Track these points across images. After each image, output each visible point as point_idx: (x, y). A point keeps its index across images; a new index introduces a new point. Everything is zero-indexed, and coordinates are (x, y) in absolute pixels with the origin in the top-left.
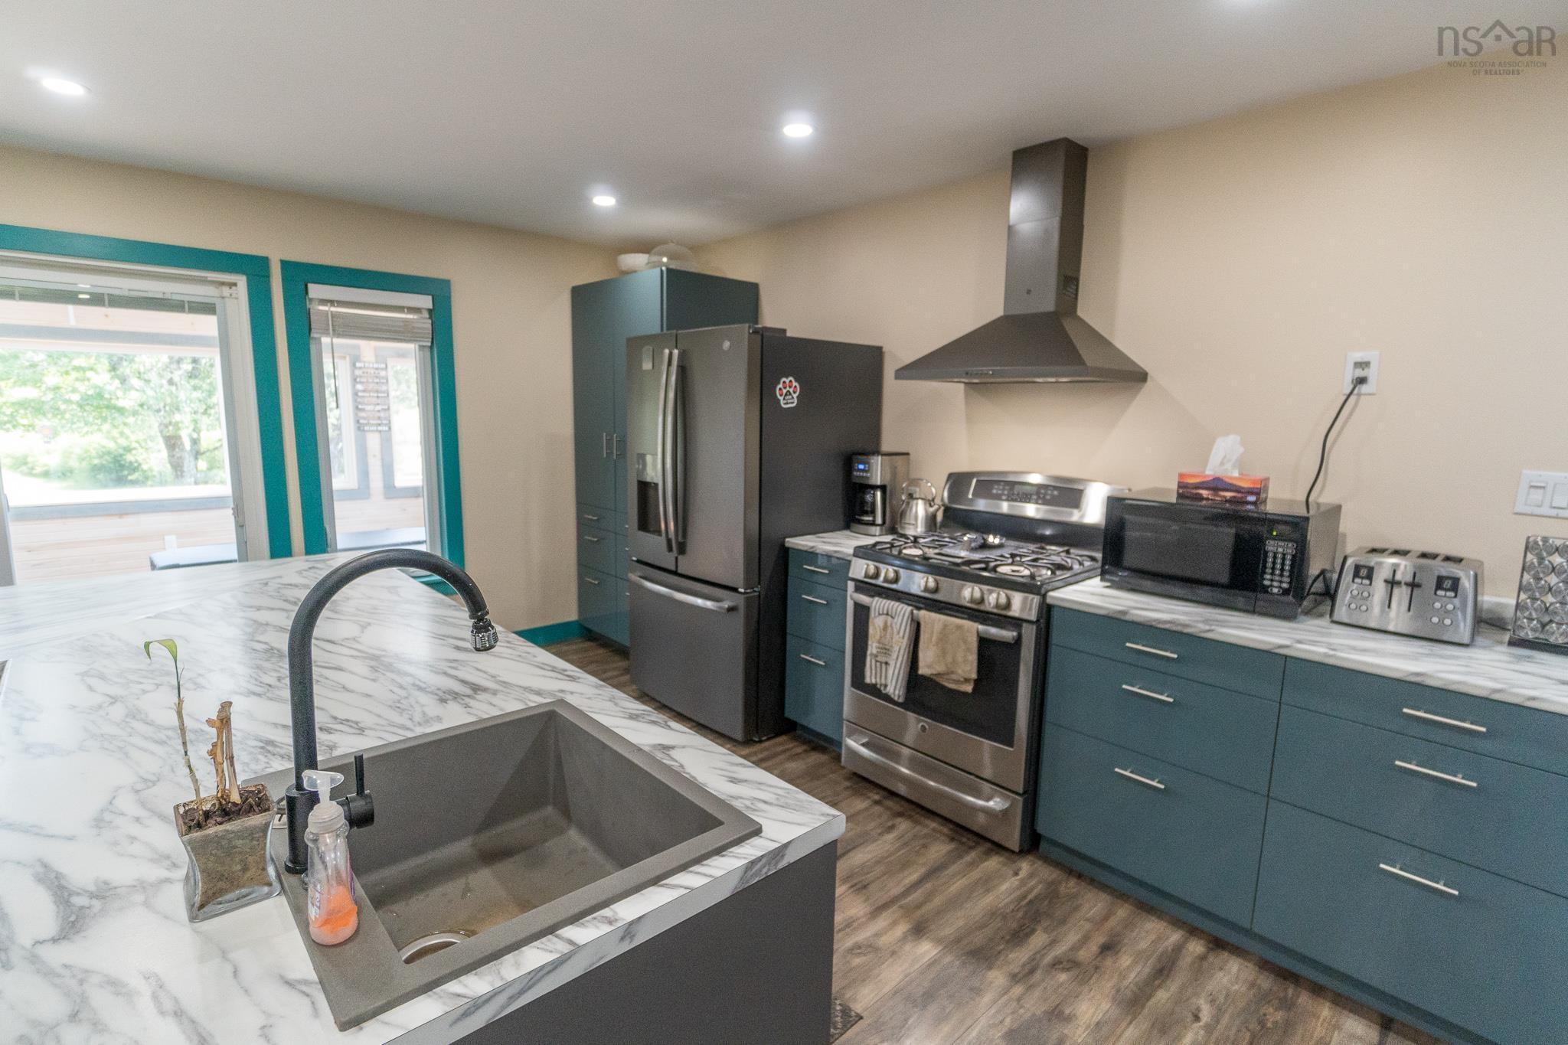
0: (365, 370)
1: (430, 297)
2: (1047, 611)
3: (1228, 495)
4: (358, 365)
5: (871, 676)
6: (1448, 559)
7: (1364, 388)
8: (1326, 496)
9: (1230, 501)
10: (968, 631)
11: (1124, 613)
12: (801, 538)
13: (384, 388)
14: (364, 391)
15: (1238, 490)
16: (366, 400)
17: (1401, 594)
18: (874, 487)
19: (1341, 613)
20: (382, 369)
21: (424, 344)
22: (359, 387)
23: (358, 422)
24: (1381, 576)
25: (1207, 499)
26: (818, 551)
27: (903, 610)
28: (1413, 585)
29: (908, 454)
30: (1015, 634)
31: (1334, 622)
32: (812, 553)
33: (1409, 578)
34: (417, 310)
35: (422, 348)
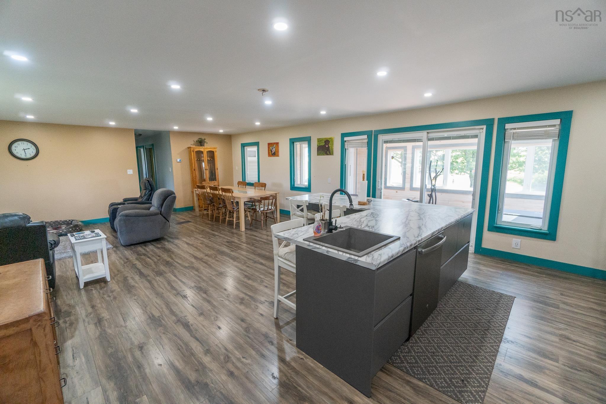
1: (560, 120)
34: (554, 126)
35: (554, 140)
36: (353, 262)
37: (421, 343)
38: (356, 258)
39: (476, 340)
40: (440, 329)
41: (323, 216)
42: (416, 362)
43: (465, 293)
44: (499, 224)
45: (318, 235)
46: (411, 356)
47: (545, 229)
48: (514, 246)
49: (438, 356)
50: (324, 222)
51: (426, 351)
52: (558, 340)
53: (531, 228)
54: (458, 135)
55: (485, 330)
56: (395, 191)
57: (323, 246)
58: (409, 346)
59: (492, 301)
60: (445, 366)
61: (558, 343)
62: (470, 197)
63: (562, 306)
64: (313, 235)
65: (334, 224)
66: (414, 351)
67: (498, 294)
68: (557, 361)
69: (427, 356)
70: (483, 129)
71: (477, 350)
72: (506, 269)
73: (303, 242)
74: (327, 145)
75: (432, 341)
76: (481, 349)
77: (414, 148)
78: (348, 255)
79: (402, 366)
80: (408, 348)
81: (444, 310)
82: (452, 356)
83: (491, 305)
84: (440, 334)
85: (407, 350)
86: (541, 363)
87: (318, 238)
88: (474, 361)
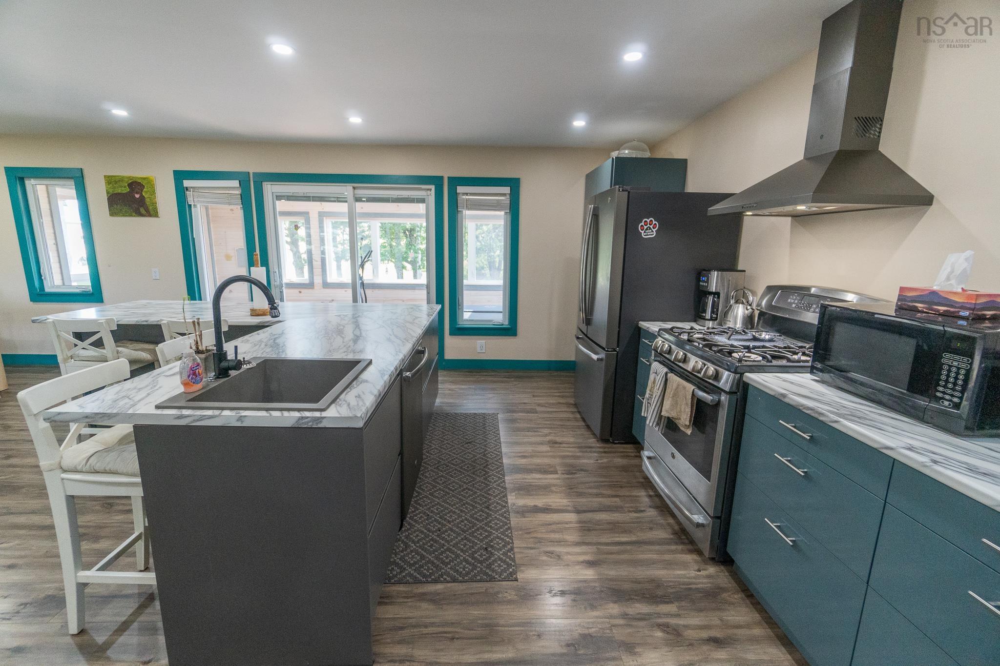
1: (509, 188)
3: (942, 309)
5: (645, 412)
9: (939, 315)
10: (687, 391)
11: (784, 396)
12: (647, 322)
18: (711, 293)
21: (507, 211)
25: (923, 312)
26: (650, 331)
29: (744, 271)
30: (716, 399)
32: (648, 331)
34: (504, 195)
35: (506, 213)
36: (310, 424)
37: (419, 525)
38: (317, 414)
39: (480, 486)
40: (435, 491)
41: (197, 343)
42: (423, 557)
43: (446, 427)
44: (461, 324)
45: (198, 387)
46: (412, 551)
47: (506, 323)
48: (479, 350)
49: (446, 531)
50: (203, 356)
51: (428, 533)
52: (549, 449)
53: (494, 324)
54: (398, 196)
55: (484, 467)
56: (297, 291)
57: (223, 409)
58: (403, 538)
59: (478, 426)
60: (460, 542)
61: (551, 452)
62: (424, 293)
63: (539, 409)
64: (182, 389)
65: (231, 356)
66: (413, 542)
67: (481, 415)
68: (556, 472)
69: (432, 539)
70: (430, 190)
71: (486, 498)
72: (475, 382)
73: (159, 412)
74: (137, 193)
75: (431, 513)
76: (489, 494)
77: (322, 215)
78: (297, 414)
79: (404, 577)
80: (403, 541)
81: (429, 460)
82: (462, 521)
83: (479, 432)
84: (437, 497)
85: (402, 545)
86: (547, 481)
87: (197, 394)
88: (489, 515)
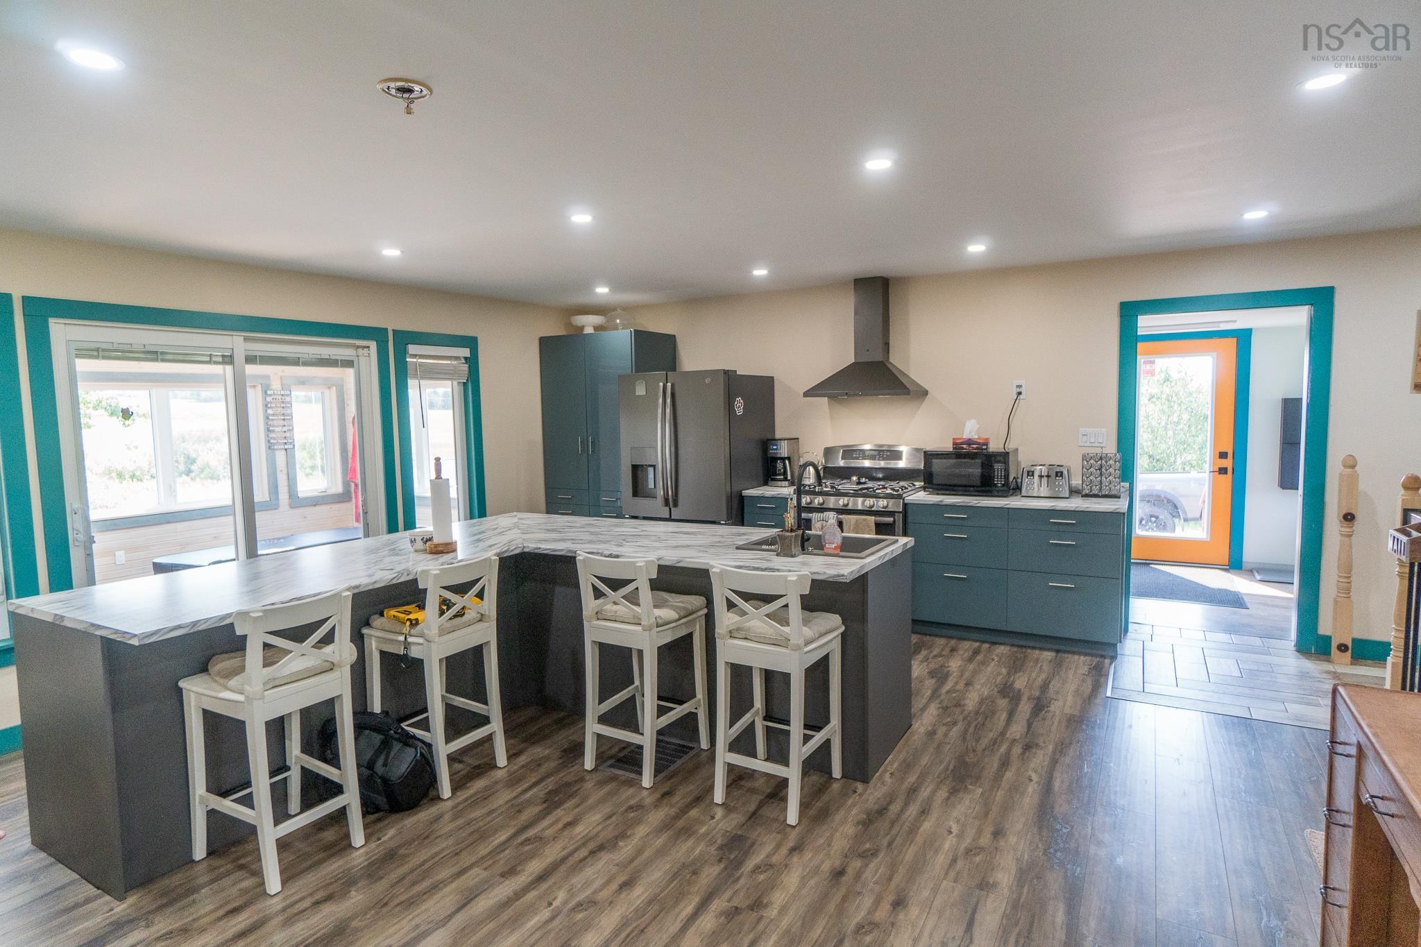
0: (275, 397)
1: (468, 349)
2: (905, 505)
3: (975, 446)
4: (269, 392)
6: (1058, 466)
7: (1021, 397)
8: (1011, 446)
9: (977, 448)
10: (869, 521)
11: (941, 501)
12: (750, 489)
13: (289, 412)
14: (273, 415)
15: (978, 444)
16: (275, 422)
17: (1045, 480)
18: (783, 459)
19: (1024, 493)
20: (287, 395)
22: (270, 411)
23: (269, 441)
24: (1036, 474)
25: (966, 449)
26: (766, 496)
27: (832, 515)
28: (1048, 476)
29: (798, 438)
30: (892, 519)
31: (1023, 496)
32: (762, 497)
33: (1046, 474)
34: (461, 358)
35: (461, 384)
70: (371, 348)
